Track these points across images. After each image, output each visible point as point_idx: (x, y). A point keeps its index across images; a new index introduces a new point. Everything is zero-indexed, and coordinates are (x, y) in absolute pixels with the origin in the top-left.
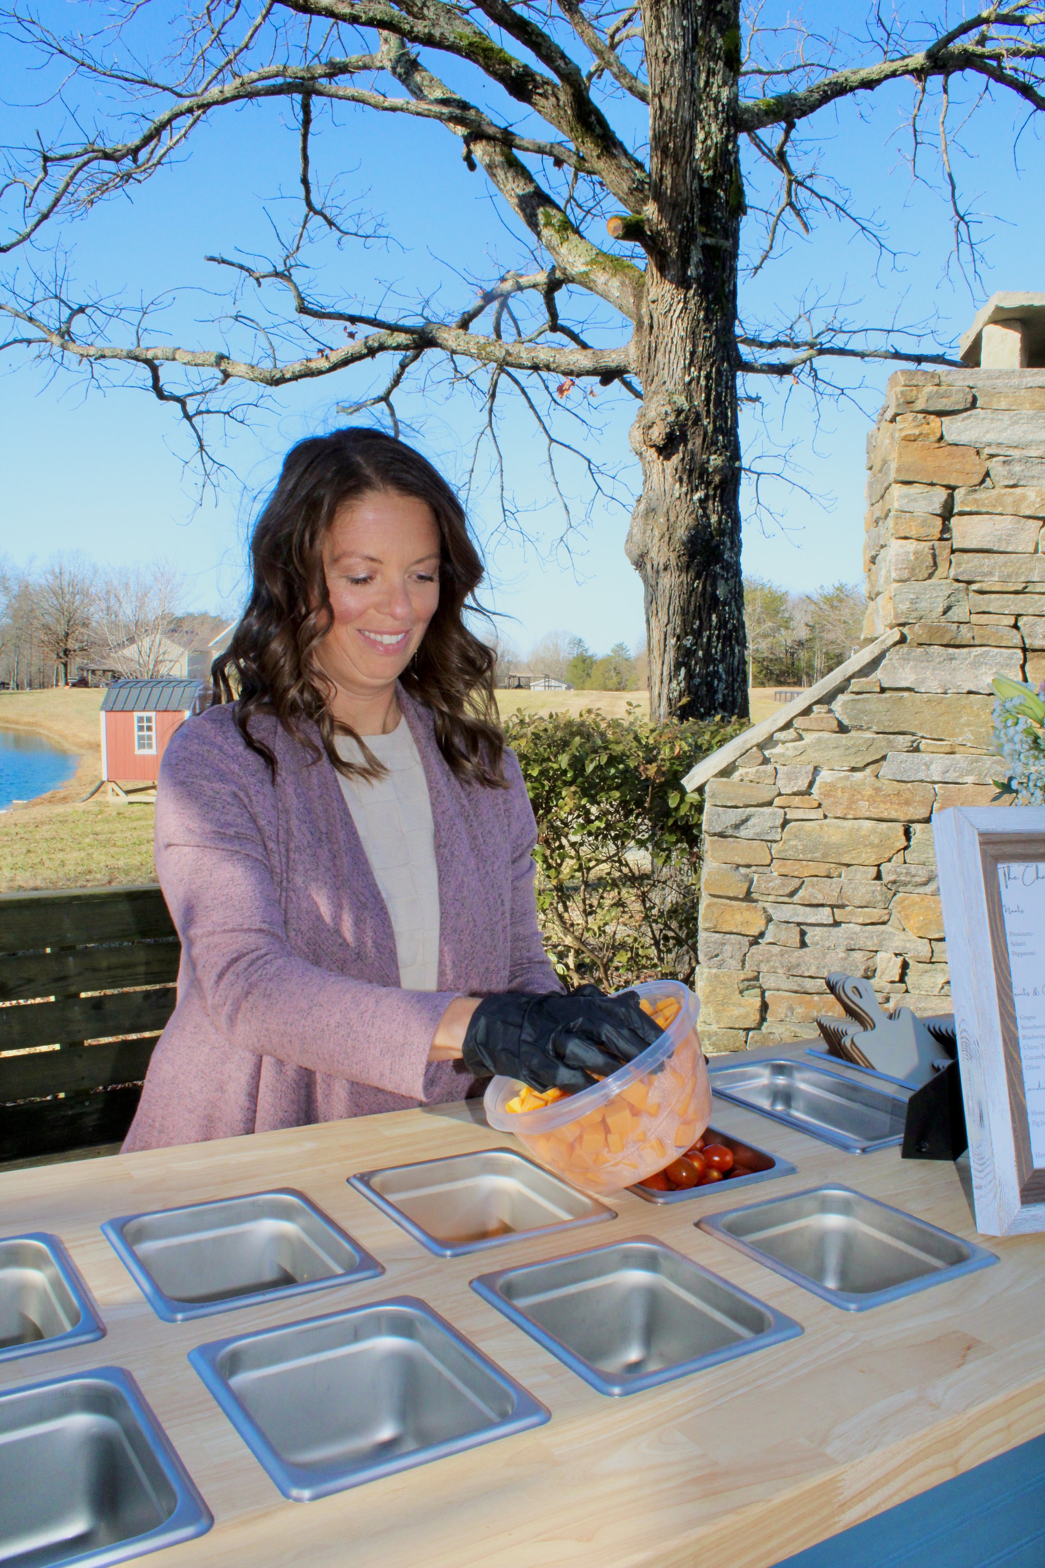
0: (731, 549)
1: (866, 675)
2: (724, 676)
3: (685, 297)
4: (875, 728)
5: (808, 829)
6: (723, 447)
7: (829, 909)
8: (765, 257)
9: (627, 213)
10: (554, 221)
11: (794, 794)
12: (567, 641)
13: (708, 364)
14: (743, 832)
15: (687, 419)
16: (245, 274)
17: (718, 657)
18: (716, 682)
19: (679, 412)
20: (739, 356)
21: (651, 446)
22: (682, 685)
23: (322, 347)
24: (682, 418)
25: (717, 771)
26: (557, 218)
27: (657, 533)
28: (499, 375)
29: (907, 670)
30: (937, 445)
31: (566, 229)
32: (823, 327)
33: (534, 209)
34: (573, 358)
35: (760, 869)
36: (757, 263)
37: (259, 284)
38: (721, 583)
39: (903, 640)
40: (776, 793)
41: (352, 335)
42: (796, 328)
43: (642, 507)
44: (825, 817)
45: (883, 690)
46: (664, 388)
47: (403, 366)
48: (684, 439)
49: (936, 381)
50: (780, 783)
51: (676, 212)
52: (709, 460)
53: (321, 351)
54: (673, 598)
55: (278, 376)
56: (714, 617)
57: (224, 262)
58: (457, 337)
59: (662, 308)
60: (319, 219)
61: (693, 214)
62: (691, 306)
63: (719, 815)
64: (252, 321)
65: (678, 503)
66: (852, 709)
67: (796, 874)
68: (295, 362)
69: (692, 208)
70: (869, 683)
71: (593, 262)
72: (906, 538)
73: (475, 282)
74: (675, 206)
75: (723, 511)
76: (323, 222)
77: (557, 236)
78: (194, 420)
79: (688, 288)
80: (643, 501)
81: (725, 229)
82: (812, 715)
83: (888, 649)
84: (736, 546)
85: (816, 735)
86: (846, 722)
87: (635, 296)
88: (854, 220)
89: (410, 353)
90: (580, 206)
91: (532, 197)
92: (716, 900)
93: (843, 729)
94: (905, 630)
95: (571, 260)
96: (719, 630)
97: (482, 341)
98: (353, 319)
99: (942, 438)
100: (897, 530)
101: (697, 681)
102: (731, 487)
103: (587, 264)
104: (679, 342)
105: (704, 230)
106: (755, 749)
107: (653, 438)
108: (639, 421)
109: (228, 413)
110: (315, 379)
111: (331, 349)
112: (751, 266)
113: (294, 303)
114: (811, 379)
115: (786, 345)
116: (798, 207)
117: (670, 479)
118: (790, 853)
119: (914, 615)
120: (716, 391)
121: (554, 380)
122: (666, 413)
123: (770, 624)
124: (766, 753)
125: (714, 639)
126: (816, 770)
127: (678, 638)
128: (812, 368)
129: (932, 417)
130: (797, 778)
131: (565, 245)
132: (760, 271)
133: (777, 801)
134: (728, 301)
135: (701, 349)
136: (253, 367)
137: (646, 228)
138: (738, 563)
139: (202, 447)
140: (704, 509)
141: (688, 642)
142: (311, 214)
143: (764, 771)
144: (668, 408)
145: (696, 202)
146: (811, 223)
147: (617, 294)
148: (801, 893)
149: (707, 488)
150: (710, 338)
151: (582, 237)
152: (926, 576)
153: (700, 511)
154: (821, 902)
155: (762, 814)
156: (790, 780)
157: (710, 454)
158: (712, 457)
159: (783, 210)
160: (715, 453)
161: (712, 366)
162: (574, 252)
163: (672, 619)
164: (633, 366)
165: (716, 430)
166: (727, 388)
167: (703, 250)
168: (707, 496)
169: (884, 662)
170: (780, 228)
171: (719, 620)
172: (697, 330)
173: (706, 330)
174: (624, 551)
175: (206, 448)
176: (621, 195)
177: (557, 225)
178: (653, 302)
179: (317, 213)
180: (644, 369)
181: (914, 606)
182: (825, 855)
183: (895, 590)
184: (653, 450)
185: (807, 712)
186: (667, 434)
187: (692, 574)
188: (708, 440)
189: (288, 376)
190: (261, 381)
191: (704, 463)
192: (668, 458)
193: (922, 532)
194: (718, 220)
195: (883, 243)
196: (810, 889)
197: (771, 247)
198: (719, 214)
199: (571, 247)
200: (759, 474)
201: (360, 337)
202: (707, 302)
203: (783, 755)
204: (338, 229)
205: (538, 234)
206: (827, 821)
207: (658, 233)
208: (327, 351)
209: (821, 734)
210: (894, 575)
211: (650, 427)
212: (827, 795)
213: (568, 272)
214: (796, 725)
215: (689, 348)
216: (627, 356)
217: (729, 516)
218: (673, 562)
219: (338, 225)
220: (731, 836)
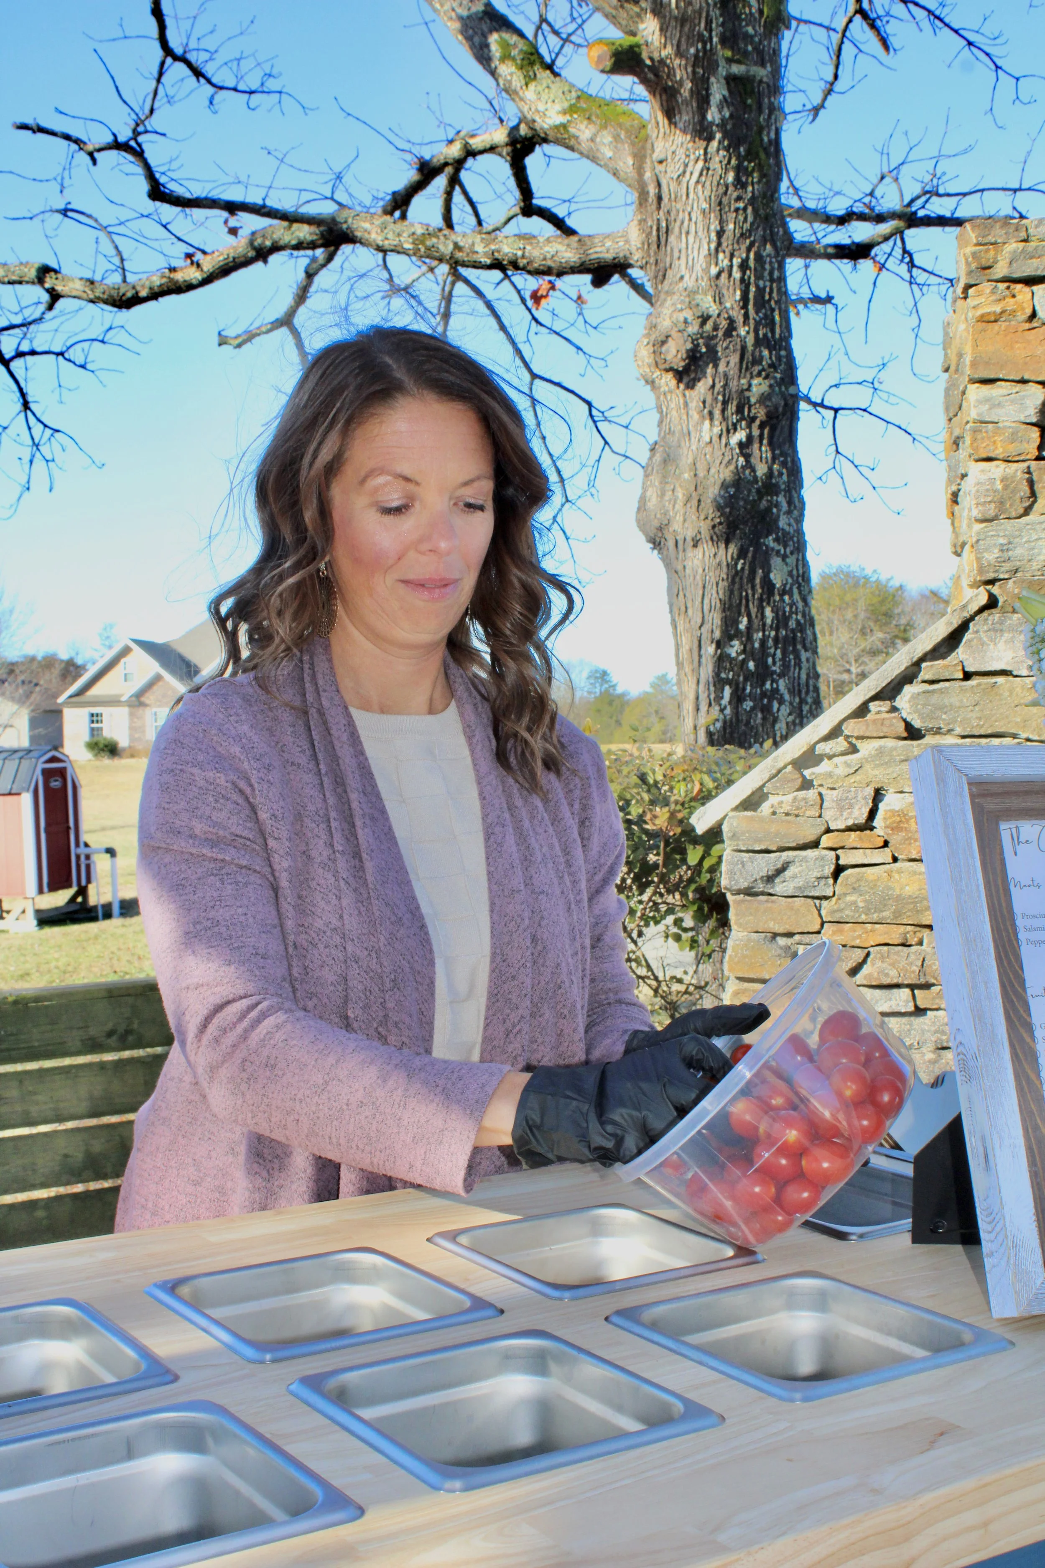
0: (789, 513)
1: (944, 657)
2: (787, 697)
3: (706, 153)
4: (959, 730)
5: (871, 878)
6: (770, 366)
7: (907, 991)
8: (829, 92)
9: (615, 34)
10: (514, 52)
11: (849, 829)
12: (585, 674)
13: (744, 248)
14: (780, 887)
15: (716, 328)
16: (74, 147)
17: (777, 668)
18: (776, 705)
19: (704, 319)
20: (788, 236)
21: (667, 370)
22: (728, 711)
23: (191, 250)
24: (709, 326)
25: (737, 802)
26: (519, 47)
27: (680, 494)
28: (453, 284)
29: (1001, 645)
30: (1027, 326)
31: (532, 64)
32: (917, 190)
33: (485, 36)
34: (550, 249)
35: (807, 938)
36: (817, 100)
37: (94, 161)
38: (776, 562)
39: (992, 603)
40: (823, 828)
41: (233, 231)
42: (878, 193)
43: (658, 458)
44: (895, 859)
45: (967, 676)
46: (681, 285)
47: (310, 275)
48: (713, 357)
49: (1023, 235)
50: (828, 815)
51: (686, 29)
52: (750, 385)
53: (189, 256)
54: (708, 587)
55: (129, 294)
56: (768, 612)
57: (41, 130)
58: (384, 227)
59: (673, 169)
60: (181, 67)
61: (710, 31)
62: (715, 164)
63: (743, 864)
64: (89, 216)
65: (708, 450)
66: (925, 705)
67: (857, 942)
68: (153, 274)
69: (709, 22)
70: (947, 667)
71: (572, 109)
72: (989, 459)
73: (407, 146)
74: (683, 20)
75: (774, 458)
76: (187, 72)
77: (519, 73)
78: (13, 365)
79: (710, 138)
80: (659, 450)
81: (760, 52)
82: (869, 717)
83: (972, 618)
84: (797, 507)
85: (877, 743)
86: (917, 724)
87: (635, 156)
88: (956, 31)
89: (319, 252)
90: (556, 33)
91: (481, 19)
92: (746, 985)
93: (913, 733)
94: (995, 590)
95: (541, 107)
96: (777, 630)
97: (420, 231)
98: (232, 207)
99: (1034, 315)
100: (976, 449)
101: (748, 705)
102: (784, 422)
103: (564, 112)
104: (700, 218)
105: (729, 54)
106: (790, 768)
107: (669, 358)
108: (648, 335)
109: (62, 354)
110: (183, 296)
111: (204, 252)
112: (809, 107)
113: (144, 186)
114: (904, 267)
115: (862, 217)
116: (873, 15)
117: (695, 416)
118: (848, 914)
119: (1007, 566)
120: (757, 286)
121: (529, 283)
122: (686, 321)
123: (880, 635)
124: (807, 773)
125: (770, 643)
126: (878, 795)
127: (719, 645)
128: (905, 251)
129: (1019, 286)
130: (851, 806)
131: (532, 86)
132: (822, 112)
133: (825, 841)
134: (768, 155)
135: (731, 226)
136: (92, 282)
137: (644, 55)
138: (800, 533)
139: (26, 405)
140: (747, 457)
141: (735, 648)
142: (169, 60)
143: (804, 799)
144: (688, 314)
145: (715, 13)
146: (893, 41)
147: (609, 154)
148: (866, 970)
149: (749, 426)
150: (745, 209)
151: (556, 74)
152: (1021, 511)
153: (741, 460)
154: (895, 981)
155: (805, 859)
156: (841, 809)
157: (752, 377)
158: (755, 382)
159: (850, 21)
160: (759, 374)
161: (749, 250)
162: (544, 96)
163: (709, 618)
164: (636, 257)
165: (758, 342)
166: (772, 280)
167: (728, 83)
168: (750, 438)
169: (967, 636)
170: (847, 47)
171: (776, 617)
172: (725, 200)
173: (739, 199)
174: (634, 524)
175: (32, 406)
176: (608, 9)
177: (519, 58)
178: (661, 162)
179: (176, 58)
180: (652, 260)
181: (1006, 555)
182: (897, 914)
183: (978, 533)
184: (670, 375)
185: (862, 711)
186: (688, 351)
187: (733, 549)
188: (748, 357)
189: (143, 293)
190: (106, 302)
191: (742, 391)
192: (691, 386)
193: (1012, 450)
194: (747, 37)
195: (999, 63)
196: (879, 964)
197: (836, 77)
198: (750, 30)
199: (540, 88)
200: (836, 410)
201: (244, 233)
202: (738, 157)
203: (830, 775)
204: (209, 81)
205: (493, 73)
206: (897, 865)
207: (662, 62)
208: (199, 256)
209: (882, 742)
210: (975, 513)
211: (663, 343)
212: (896, 828)
213: (537, 126)
214: (846, 732)
215: (715, 226)
216: (627, 242)
217: (784, 464)
218: (706, 534)
219: (209, 75)
220: (763, 893)
